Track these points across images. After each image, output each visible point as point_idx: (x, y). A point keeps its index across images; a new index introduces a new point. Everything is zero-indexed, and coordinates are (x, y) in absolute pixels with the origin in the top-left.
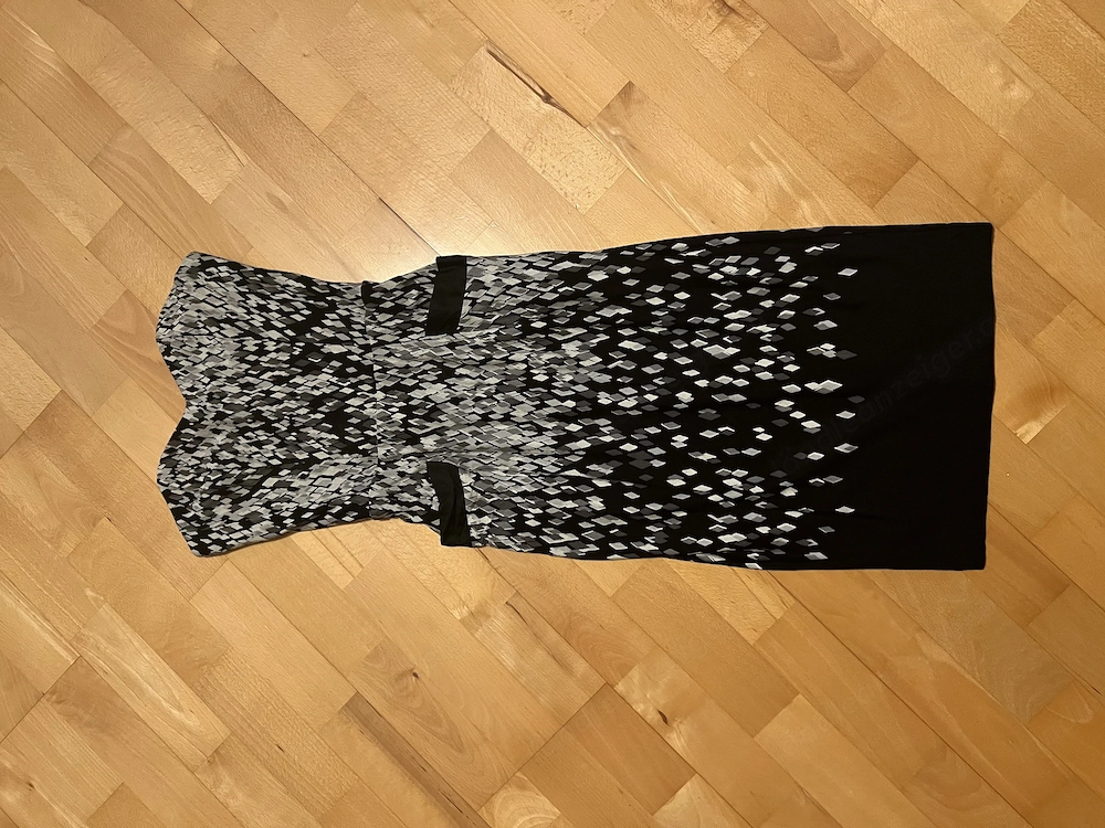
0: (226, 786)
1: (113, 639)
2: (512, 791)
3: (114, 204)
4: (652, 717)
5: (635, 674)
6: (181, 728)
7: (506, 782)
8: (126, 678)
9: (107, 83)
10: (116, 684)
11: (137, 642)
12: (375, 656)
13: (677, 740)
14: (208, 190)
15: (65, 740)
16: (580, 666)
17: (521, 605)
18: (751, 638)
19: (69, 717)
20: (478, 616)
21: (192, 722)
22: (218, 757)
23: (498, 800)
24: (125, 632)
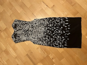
0: (17, 60)
1: (9, 47)
2: (39, 63)
3: (12, 13)
4: (52, 58)
5: (50, 55)
6: (13, 55)
7: (39, 62)
8: (10, 50)
9: (12, 3)
10: (9, 51)
11: (11, 48)
12: (29, 51)
13: (54, 61)
14: (19, 12)
15: (5, 55)
16: (46, 53)
17: (41, 48)
18: (61, 53)
19: (5, 53)
20: (38, 48)
21: (14, 54)
22: (16, 58)
23: (38, 64)
24: (10, 47)
